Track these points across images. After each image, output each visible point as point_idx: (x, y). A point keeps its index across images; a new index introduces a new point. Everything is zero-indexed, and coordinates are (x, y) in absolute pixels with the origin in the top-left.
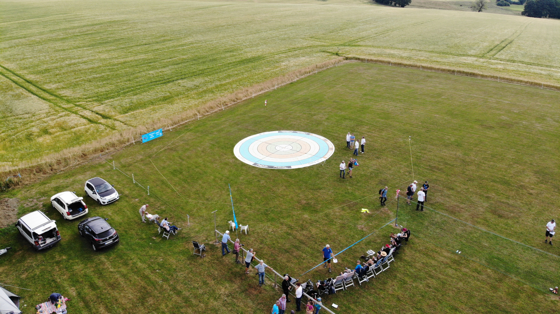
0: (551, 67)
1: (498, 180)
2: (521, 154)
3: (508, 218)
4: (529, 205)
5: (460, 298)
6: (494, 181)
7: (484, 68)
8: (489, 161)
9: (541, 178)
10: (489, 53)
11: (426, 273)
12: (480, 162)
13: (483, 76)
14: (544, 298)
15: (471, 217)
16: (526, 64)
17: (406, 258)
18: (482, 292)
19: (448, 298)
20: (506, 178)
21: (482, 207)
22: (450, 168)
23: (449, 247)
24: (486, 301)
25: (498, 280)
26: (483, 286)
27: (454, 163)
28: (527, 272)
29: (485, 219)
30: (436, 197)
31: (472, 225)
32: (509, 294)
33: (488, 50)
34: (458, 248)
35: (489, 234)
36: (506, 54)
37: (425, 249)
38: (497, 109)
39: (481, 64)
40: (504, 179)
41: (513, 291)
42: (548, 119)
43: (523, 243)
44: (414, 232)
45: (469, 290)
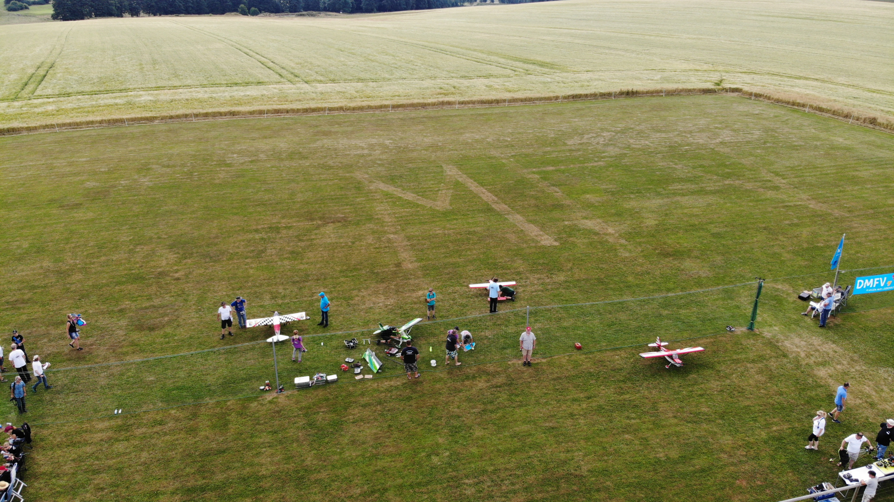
0: (126, 90)
1: (124, 279)
2: (138, 229)
3: (164, 326)
4: (183, 295)
5: (154, 474)
6: (118, 284)
7: (25, 116)
8: (98, 257)
9: (181, 252)
10: (25, 90)
11: (86, 471)
12: (86, 264)
13: (29, 129)
14: (259, 404)
15: (111, 351)
16: (88, 95)
17: (43, 469)
18: (178, 447)
19: (136, 487)
20: (133, 271)
21: (120, 328)
22: (42, 292)
23: (100, 414)
24: (189, 455)
25: (190, 417)
26: (176, 437)
27: (46, 282)
28: (222, 384)
29: (133, 344)
30: (42, 348)
31: (118, 363)
32: (214, 427)
33: (20, 86)
34: (114, 407)
35: (147, 361)
36: (52, 86)
37: (65, 436)
38: (75, 174)
39: (19, 111)
40: (132, 274)
41: (217, 420)
42: (154, 166)
43: (199, 351)
44: (34, 421)
45: (159, 456)
